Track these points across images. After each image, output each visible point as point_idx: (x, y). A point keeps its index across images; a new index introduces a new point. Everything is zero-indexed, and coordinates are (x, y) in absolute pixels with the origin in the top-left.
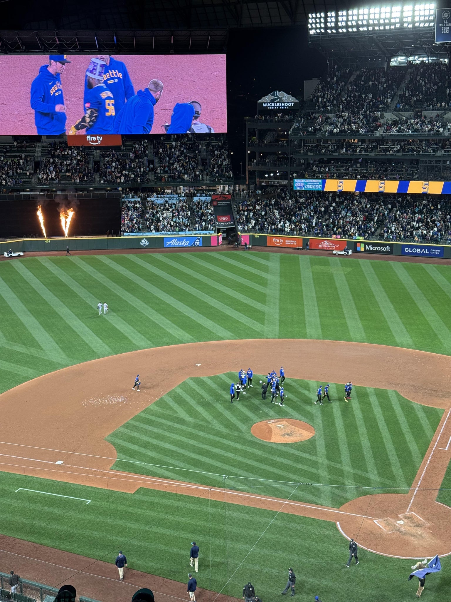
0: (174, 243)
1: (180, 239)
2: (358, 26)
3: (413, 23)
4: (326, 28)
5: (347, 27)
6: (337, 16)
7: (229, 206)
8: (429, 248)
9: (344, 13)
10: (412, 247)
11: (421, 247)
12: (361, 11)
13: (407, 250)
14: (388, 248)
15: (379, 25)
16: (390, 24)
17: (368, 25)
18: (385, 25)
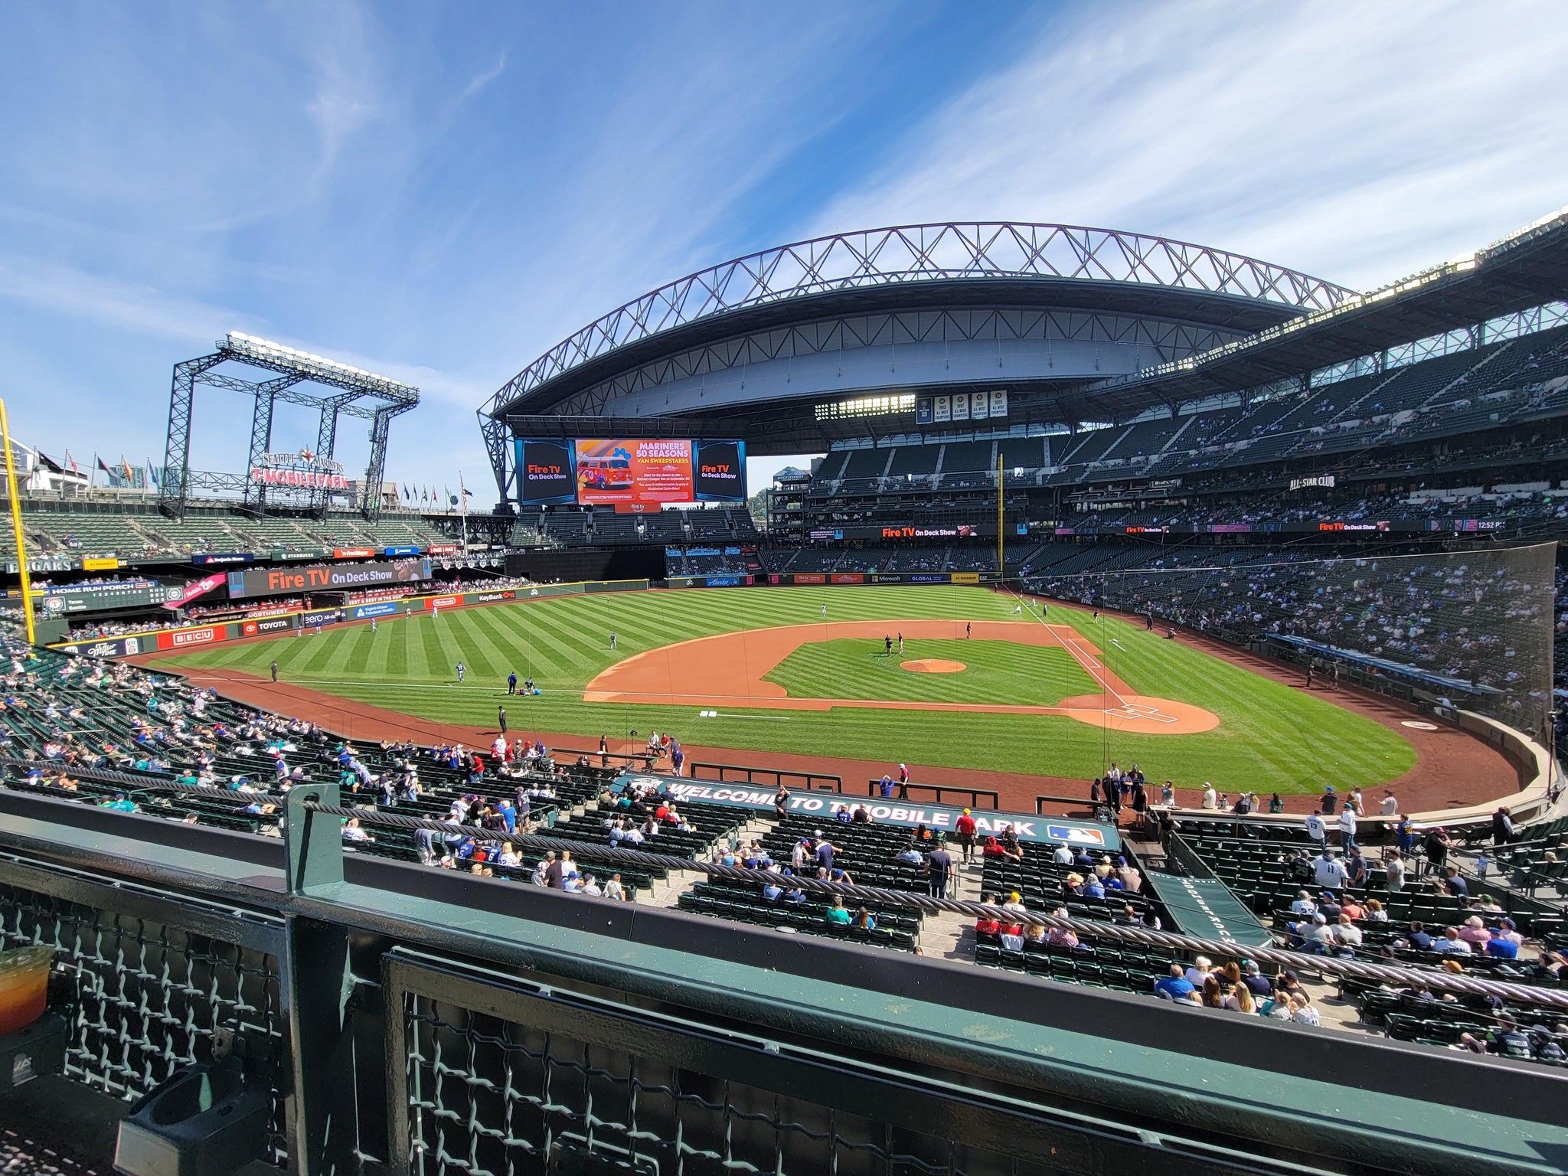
0: (715, 582)
1: (720, 579)
2: (855, 413)
3: (899, 409)
4: (830, 415)
5: (846, 414)
6: (838, 407)
7: (756, 556)
8: (932, 576)
9: (844, 404)
10: (918, 576)
11: (926, 576)
12: (857, 402)
13: (914, 578)
14: (898, 578)
15: (872, 412)
16: (881, 411)
17: (863, 413)
18: (876, 412)
